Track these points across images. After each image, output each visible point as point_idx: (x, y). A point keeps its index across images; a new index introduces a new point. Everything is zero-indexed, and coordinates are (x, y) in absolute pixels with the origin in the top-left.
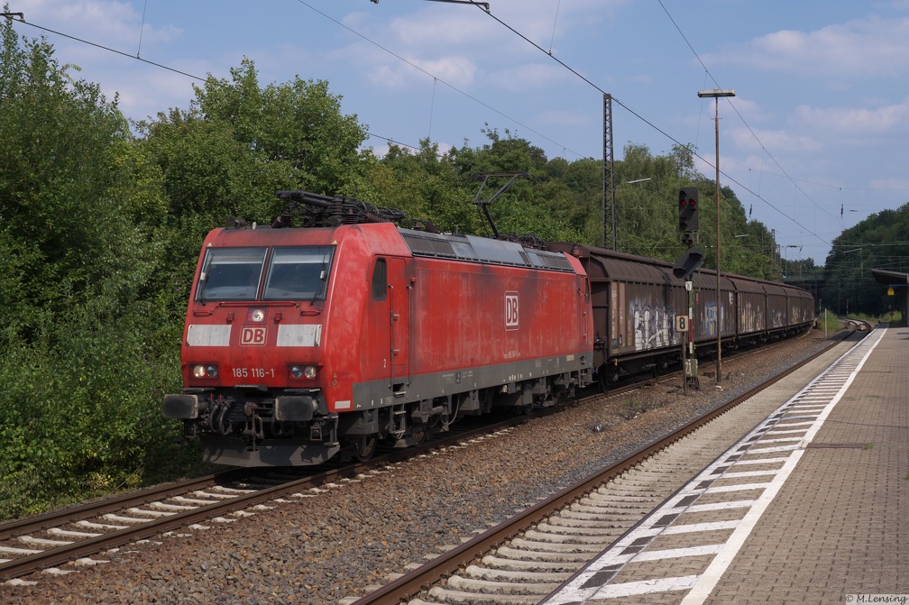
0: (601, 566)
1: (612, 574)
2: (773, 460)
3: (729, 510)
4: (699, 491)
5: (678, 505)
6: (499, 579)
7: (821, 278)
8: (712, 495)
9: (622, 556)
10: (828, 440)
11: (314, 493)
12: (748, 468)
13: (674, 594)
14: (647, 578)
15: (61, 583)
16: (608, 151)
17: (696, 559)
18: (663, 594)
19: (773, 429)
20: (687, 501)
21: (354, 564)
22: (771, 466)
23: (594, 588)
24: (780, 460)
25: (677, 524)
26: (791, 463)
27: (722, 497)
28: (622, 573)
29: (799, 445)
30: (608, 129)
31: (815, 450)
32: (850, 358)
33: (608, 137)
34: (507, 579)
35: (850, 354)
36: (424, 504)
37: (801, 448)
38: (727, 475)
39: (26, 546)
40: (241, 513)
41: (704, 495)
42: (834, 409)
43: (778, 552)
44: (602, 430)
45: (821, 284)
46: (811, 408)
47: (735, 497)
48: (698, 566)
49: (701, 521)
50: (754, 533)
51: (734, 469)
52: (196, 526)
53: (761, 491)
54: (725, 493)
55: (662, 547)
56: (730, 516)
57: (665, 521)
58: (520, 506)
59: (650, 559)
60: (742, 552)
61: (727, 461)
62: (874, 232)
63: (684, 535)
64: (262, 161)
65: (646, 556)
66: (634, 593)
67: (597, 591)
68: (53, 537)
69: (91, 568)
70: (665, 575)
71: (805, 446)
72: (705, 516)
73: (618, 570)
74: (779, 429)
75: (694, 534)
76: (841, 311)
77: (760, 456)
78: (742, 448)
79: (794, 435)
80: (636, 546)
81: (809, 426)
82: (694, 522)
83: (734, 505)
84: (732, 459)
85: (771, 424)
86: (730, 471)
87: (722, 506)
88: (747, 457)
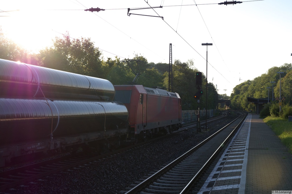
0: (209, 181)
2: (240, 152)
3: (236, 166)
4: (225, 161)
5: (220, 165)
6: (163, 186)
7: (229, 99)
8: (229, 162)
10: (253, 147)
13: (235, 189)
16: (171, 61)
17: (234, 180)
18: (232, 189)
19: (235, 144)
20: (222, 164)
22: (241, 154)
24: (242, 152)
25: (223, 170)
26: (246, 153)
28: (217, 183)
29: (246, 148)
31: (251, 150)
33: (171, 56)
34: (165, 186)
37: (246, 149)
41: (227, 162)
42: (250, 138)
46: (243, 138)
48: (237, 182)
51: (231, 155)
53: (242, 161)
54: (232, 161)
55: (223, 177)
56: (237, 168)
57: (219, 169)
59: (222, 180)
60: (247, 178)
63: (228, 173)
66: (223, 189)
67: (212, 188)
70: (229, 184)
71: (248, 148)
72: (230, 168)
73: (215, 183)
74: (237, 144)
75: (230, 173)
77: (236, 151)
78: (229, 149)
79: (242, 145)
80: (215, 176)
81: (245, 143)
82: (228, 170)
83: (237, 165)
84: (228, 152)
85: (233, 142)
86: (229, 156)
87: (233, 165)
88: (232, 152)
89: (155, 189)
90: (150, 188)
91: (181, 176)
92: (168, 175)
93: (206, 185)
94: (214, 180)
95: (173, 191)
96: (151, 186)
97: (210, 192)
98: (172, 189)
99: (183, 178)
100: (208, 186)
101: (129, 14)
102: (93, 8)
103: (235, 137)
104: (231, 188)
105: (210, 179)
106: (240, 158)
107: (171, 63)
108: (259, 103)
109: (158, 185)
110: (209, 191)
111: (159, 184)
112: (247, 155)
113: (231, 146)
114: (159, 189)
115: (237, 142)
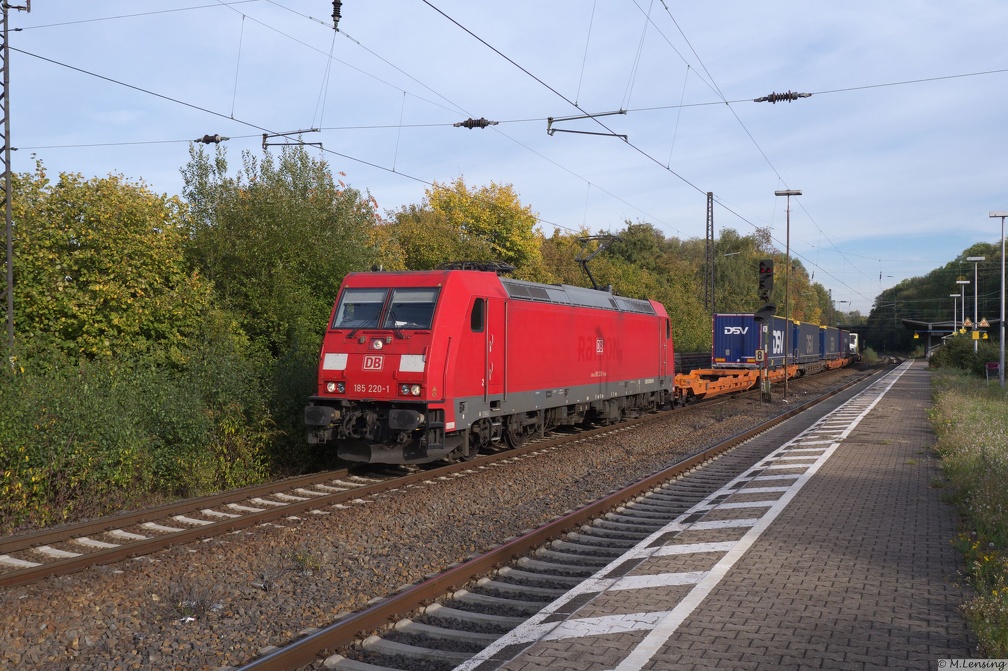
0: (695, 510)
1: (701, 516)
2: (817, 450)
3: (783, 479)
5: (748, 476)
6: (628, 522)
8: (772, 470)
10: (859, 437)
12: (799, 454)
13: (742, 528)
14: (723, 519)
15: (345, 514)
16: (710, 233)
17: (758, 509)
18: (734, 529)
19: (819, 429)
20: (755, 473)
22: (815, 453)
23: (688, 525)
24: (822, 449)
25: (747, 487)
26: (829, 452)
27: (779, 472)
28: (709, 516)
29: (836, 440)
30: (710, 217)
31: (847, 444)
32: (883, 382)
33: (710, 223)
34: (632, 522)
37: (837, 442)
38: (784, 458)
39: (319, 490)
43: (813, 507)
44: (701, 428)
45: (866, 328)
46: (848, 417)
47: (788, 472)
48: (759, 513)
49: (763, 486)
50: (798, 495)
51: (789, 454)
52: (428, 482)
53: (806, 469)
55: (735, 501)
56: (784, 484)
57: (739, 485)
59: (727, 508)
60: (789, 506)
61: (786, 449)
63: (752, 494)
65: (723, 506)
66: (715, 527)
67: (691, 526)
68: (336, 486)
69: (363, 505)
70: (736, 518)
71: (842, 440)
72: (767, 483)
73: (707, 514)
74: (824, 429)
75: (758, 494)
76: (880, 350)
77: (808, 447)
78: (796, 441)
79: (834, 434)
80: (720, 500)
81: (846, 428)
82: (759, 487)
83: (787, 477)
85: (818, 425)
86: (786, 456)
87: (779, 476)
88: (798, 447)
93: (681, 518)
94: (709, 507)
96: (598, 520)
100: (686, 521)
101: (550, 132)
102: (473, 119)
103: (829, 415)
104: (736, 526)
105: (700, 506)
106: (806, 462)
107: (710, 237)
109: (617, 521)
110: (679, 530)
111: (618, 516)
112: (831, 454)
113: (804, 436)
114: (616, 528)
115: (829, 425)
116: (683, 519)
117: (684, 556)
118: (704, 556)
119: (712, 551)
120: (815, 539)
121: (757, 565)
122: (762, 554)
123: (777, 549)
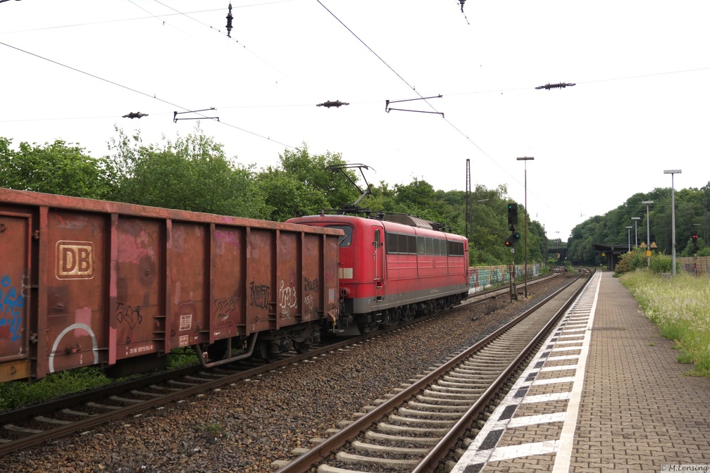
0: (519, 387)
3: (568, 360)
4: (549, 350)
5: (541, 357)
7: (565, 247)
8: (556, 352)
9: (526, 382)
10: (600, 326)
11: (347, 349)
12: (567, 339)
13: (561, 401)
14: (544, 393)
16: (468, 187)
17: (563, 384)
18: (557, 402)
19: (570, 320)
20: (545, 355)
21: (377, 383)
22: (578, 338)
23: (520, 399)
24: (581, 335)
25: (546, 366)
26: (588, 335)
27: (562, 353)
28: (531, 391)
29: (587, 328)
30: (468, 176)
31: (596, 331)
32: (591, 286)
33: (468, 180)
35: (590, 284)
36: (400, 355)
37: (589, 329)
40: (315, 358)
41: (552, 352)
42: (596, 310)
43: (604, 381)
44: (477, 319)
45: (565, 250)
46: (584, 310)
47: (568, 353)
48: (568, 387)
49: (557, 365)
50: (587, 371)
53: (580, 350)
55: (544, 378)
58: (448, 356)
59: (541, 384)
61: (555, 335)
62: (590, 226)
64: (311, 190)
65: (537, 382)
66: (542, 400)
67: (523, 400)
70: (553, 392)
71: (591, 328)
72: (557, 362)
73: (529, 389)
74: (573, 320)
76: (576, 264)
77: (570, 333)
78: (559, 329)
79: (582, 323)
80: (531, 377)
81: (588, 319)
82: (553, 365)
83: (570, 357)
84: (557, 334)
85: (567, 317)
86: (559, 340)
87: (564, 357)
88: (564, 334)
89: (433, 397)
90: (425, 396)
91: (480, 374)
92: (456, 372)
93: (512, 393)
94: (528, 384)
95: (464, 401)
96: (427, 391)
97: (517, 406)
98: (462, 397)
99: (482, 378)
100: (517, 396)
101: (388, 110)
102: (331, 101)
103: (570, 309)
104: (556, 399)
105: (521, 382)
106: (576, 345)
107: (468, 190)
108: (614, 253)
110: (516, 404)
111: (440, 387)
112: (590, 339)
113: (562, 325)
114: (440, 397)
115: (574, 317)
116: (514, 394)
117: (532, 426)
118: (548, 427)
119: (551, 421)
120: (622, 407)
121: (593, 434)
122: (591, 422)
123: (599, 418)
